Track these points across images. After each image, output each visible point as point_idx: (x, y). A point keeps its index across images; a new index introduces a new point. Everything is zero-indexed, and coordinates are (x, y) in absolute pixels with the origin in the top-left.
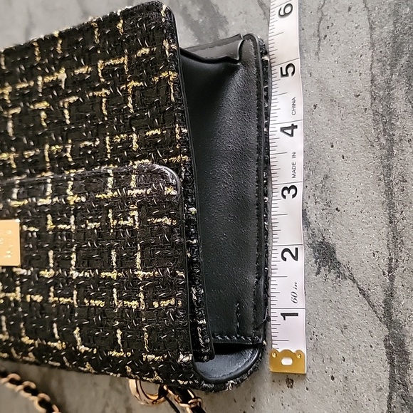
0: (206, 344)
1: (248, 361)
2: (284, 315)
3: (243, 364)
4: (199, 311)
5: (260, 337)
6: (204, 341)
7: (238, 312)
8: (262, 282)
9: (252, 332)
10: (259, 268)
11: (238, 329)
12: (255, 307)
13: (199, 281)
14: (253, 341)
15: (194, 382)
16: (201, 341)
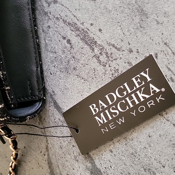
0: (12, 99)
1: (37, 107)
3: (35, 109)
4: (5, 83)
5: (41, 95)
6: (10, 97)
7: (29, 85)
8: (39, 69)
9: (37, 94)
10: (37, 62)
11: (31, 93)
12: (38, 82)
13: (3, 67)
14: (39, 98)
15: (7, 118)
16: (9, 97)
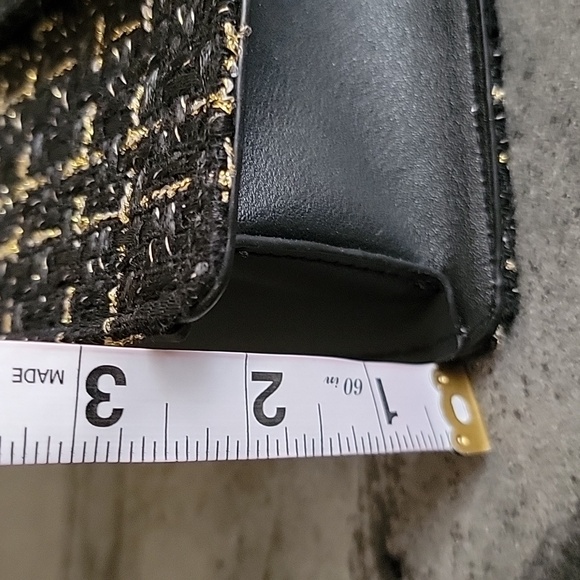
2: (391, 416)
